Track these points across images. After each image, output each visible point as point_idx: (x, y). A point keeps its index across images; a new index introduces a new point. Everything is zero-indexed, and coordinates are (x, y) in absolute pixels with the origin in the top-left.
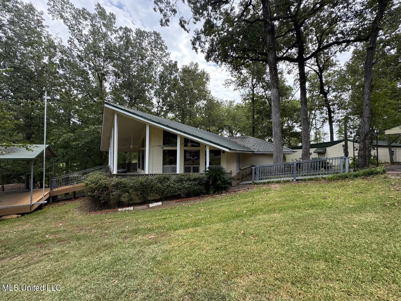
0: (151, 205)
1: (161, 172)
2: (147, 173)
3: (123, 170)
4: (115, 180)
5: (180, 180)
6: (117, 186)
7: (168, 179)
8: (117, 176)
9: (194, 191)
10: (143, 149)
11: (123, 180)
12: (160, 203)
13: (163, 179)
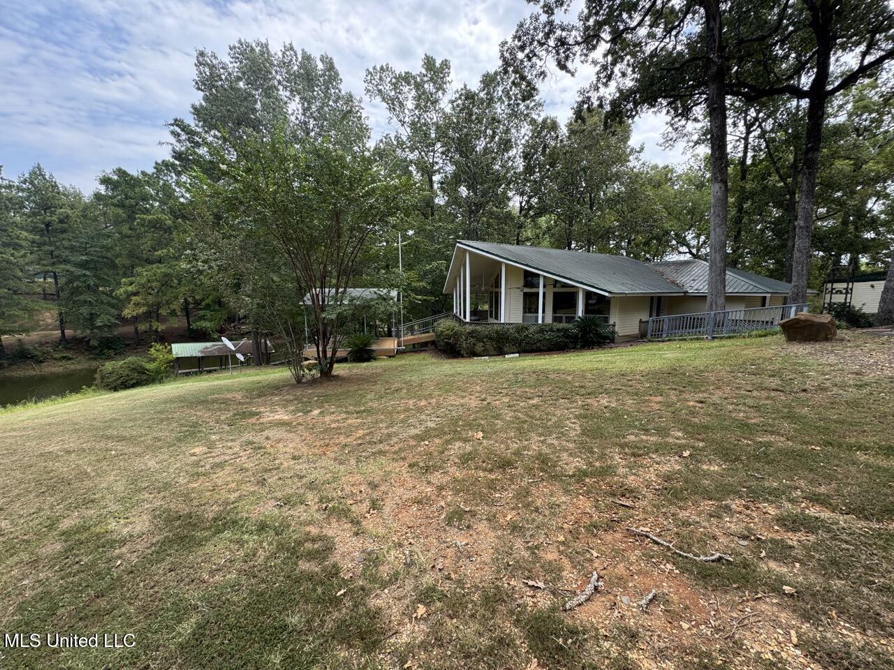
0: (506, 356)
1: (521, 322)
2: (502, 321)
3: (476, 318)
4: (469, 328)
5: (542, 330)
6: (471, 334)
7: (526, 329)
8: (470, 324)
9: (557, 343)
10: (497, 290)
11: (478, 328)
12: (517, 355)
13: (520, 329)
